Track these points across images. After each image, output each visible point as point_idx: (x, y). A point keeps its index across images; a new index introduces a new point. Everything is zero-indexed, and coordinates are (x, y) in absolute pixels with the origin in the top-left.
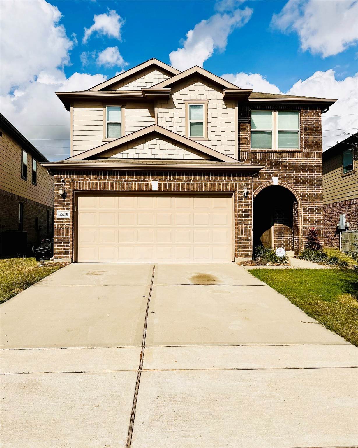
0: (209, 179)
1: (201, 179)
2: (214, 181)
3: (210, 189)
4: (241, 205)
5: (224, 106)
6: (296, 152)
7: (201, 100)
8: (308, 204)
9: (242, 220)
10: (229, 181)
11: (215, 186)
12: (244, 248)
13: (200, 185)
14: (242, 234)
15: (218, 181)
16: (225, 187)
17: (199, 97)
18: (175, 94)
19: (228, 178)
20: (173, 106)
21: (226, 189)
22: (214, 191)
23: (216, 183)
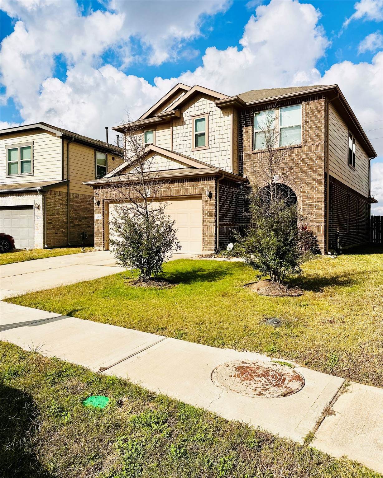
0: (184, 184)
1: (178, 185)
2: (187, 186)
3: (184, 193)
4: (206, 205)
5: (222, 115)
6: (296, 147)
7: (204, 113)
8: (309, 200)
9: (208, 219)
10: (198, 186)
11: (188, 191)
12: (209, 243)
13: (177, 191)
14: (207, 231)
15: (190, 186)
16: (195, 191)
17: (202, 112)
18: (185, 112)
19: (197, 183)
20: (183, 123)
21: (196, 192)
22: (187, 194)
23: (189, 187)
